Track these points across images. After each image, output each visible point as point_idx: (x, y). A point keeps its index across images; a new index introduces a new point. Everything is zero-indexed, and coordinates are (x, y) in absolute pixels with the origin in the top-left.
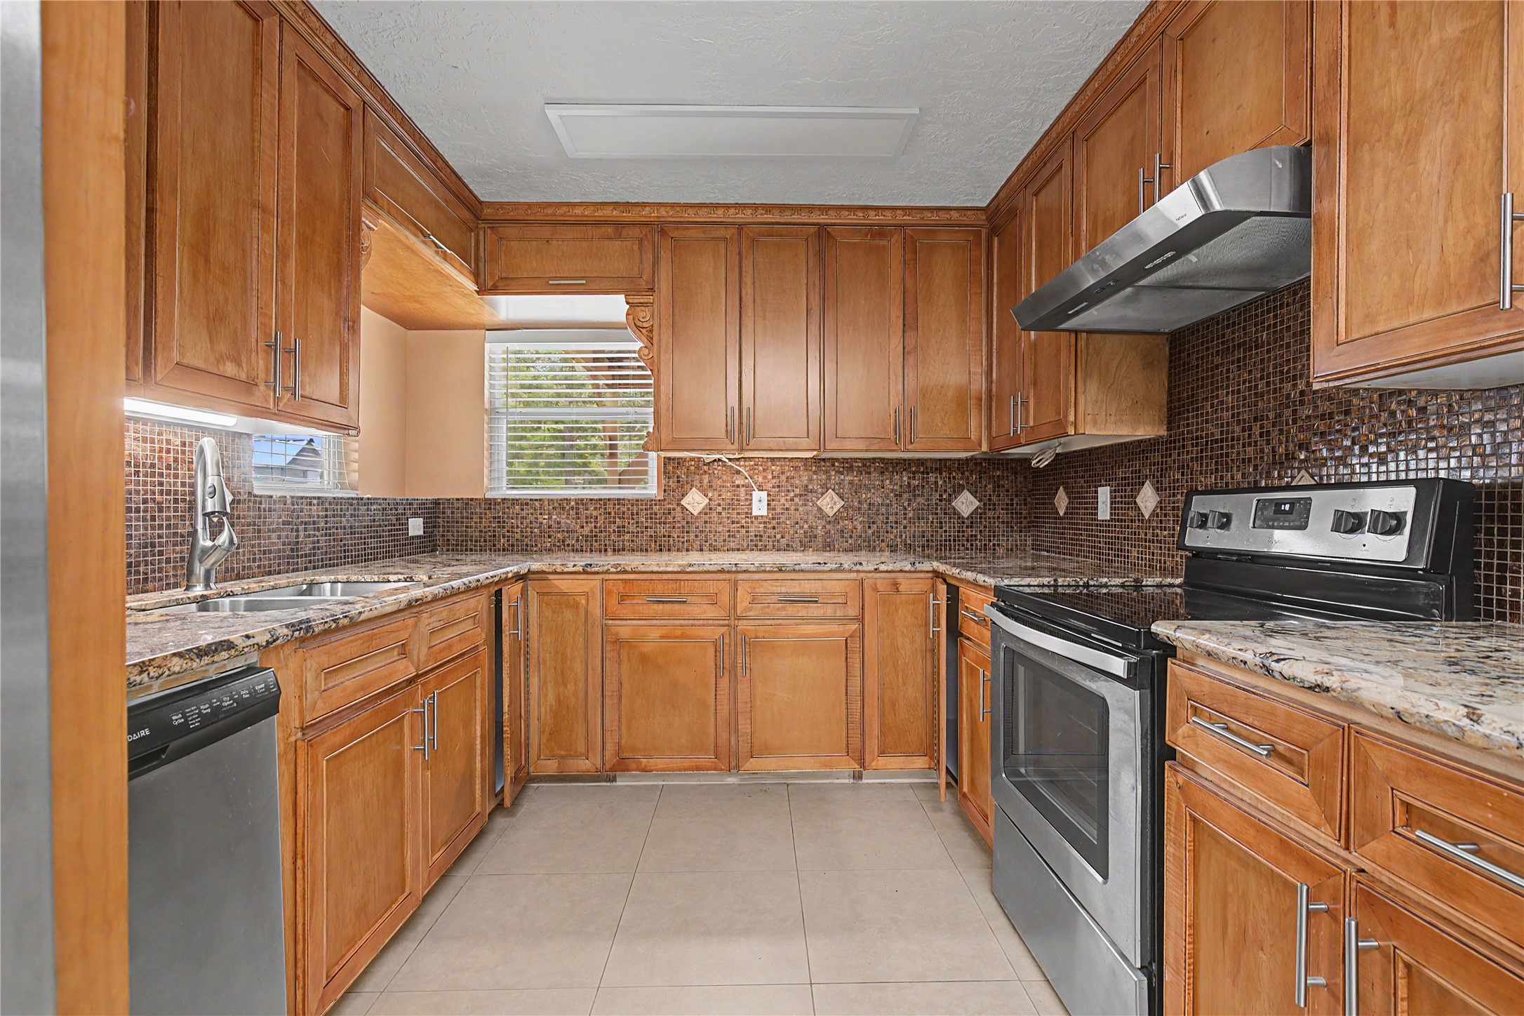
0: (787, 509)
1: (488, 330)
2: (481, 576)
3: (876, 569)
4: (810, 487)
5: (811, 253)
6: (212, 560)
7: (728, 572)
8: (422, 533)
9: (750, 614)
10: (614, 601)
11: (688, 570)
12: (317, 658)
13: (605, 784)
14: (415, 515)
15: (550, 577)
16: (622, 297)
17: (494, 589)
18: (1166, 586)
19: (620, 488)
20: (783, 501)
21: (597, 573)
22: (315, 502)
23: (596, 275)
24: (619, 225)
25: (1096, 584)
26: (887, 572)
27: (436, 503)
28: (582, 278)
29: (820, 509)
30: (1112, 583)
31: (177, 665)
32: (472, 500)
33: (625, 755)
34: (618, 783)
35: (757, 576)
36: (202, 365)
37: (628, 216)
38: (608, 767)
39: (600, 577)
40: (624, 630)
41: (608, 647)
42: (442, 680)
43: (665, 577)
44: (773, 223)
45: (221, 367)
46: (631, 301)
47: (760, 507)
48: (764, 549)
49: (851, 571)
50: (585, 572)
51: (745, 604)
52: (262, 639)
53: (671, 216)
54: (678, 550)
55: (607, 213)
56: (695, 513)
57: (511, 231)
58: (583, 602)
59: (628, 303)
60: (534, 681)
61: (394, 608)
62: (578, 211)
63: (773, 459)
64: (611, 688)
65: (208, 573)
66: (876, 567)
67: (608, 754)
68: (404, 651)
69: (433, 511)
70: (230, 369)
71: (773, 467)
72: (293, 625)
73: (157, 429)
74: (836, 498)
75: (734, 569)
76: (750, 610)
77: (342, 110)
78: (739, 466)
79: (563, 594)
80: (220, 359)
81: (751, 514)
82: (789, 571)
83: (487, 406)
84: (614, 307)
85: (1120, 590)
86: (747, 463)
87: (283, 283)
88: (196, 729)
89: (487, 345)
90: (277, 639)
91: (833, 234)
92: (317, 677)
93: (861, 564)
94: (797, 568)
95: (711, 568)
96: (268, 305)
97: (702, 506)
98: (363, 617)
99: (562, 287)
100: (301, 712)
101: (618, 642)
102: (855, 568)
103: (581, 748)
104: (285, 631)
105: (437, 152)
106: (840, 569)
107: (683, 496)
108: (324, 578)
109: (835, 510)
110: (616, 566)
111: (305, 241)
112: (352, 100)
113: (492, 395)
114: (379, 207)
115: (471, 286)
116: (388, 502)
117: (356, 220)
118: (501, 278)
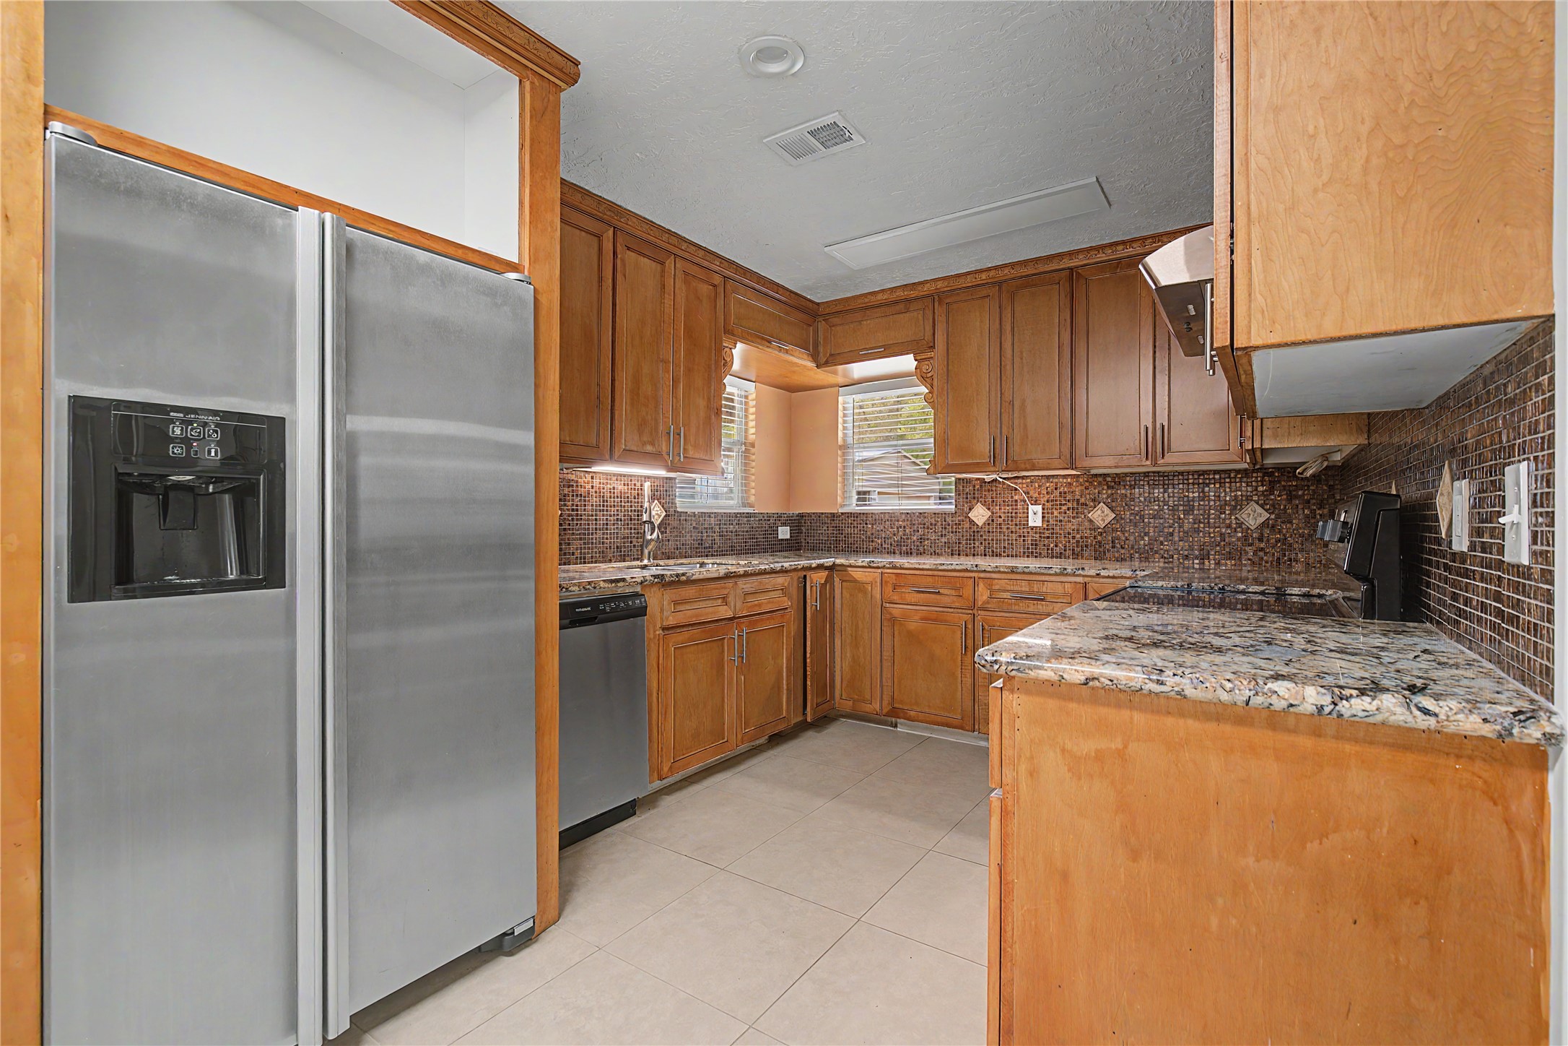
0: (1061, 521)
1: (841, 387)
2: (786, 565)
3: (1098, 575)
4: (1082, 500)
5: (1063, 295)
6: (650, 547)
7: (972, 571)
8: (789, 537)
9: (989, 606)
10: (890, 588)
11: (940, 568)
12: (669, 595)
13: (889, 728)
14: (784, 524)
15: (849, 569)
16: (911, 356)
17: (802, 574)
18: (1314, 596)
19: (940, 504)
20: (1056, 513)
21: (878, 568)
22: (713, 515)
23: (892, 342)
24: (908, 301)
25: (1233, 589)
26: (1109, 577)
27: (801, 516)
28: (880, 347)
29: (1091, 521)
30: (1250, 590)
31: (602, 584)
32: (822, 513)
33: (896, 705)
34: (898, 729)
35: (994, 576)
36: (635, 449)
37: (913, 294)
38: (885, 711)
39: (880, 571)
40: (896, 610)
41: (885, 623)
42: (752, 624)
43: (925, 573)
44: (1028, 276)
45: (645, 448)
46: (919, 358)
47: (1035, 520)
48: (1038, 556)
49: (1074, 575)
50: (870, 567)
51: (985, 598)
52: (639, 580)
53: (947, 287)
54: (967, 555)
55: (900, 293)
56: (980, 524)
57: (835, 320)
58: (870, 588)
59: (916, 360)
60: (838, 642)
61: (716, 575)
62: (880, 297)
63: (1048, 477)
64: (887, 654)
65: (649, 553)
66: (1098, 572)
67: (885, 703)
68: (725, 600)
69: (798, 522)
70: (649, 448)
71: (1048, 485)
72: (654, 576)
73: (630, 478)
74: (1107, 510)
75: (975, 569)
76: (988, 603)
77: (711, 287)
78: (1016, 483)
79: (855, 581)
80: (644, 444)
81: (1028, 524)
82: (1020, 573)
83: (840, 442)
84: (907, 362)
85: (1261, 597)
86: (1024, 481)
87: (676, 398)
88: (608, 612)
89: (840, 398)
90: (647, 581)
91: (1083, 274)
92: (669, 604)
93: (1083, 569)
94: (1026, 570)
95: (958, 568)
96: (668, 412)
97: (985, 518)
98: (694, 577)
99: (873, 354)
100: (662, 619)
101: (893, 621)
102: (1077, 573)
103: (868, 697)
104: (652, 579)
105: (778, 285)
106: (1063, 573)
107: (970, 509)
108: (709, 561)
109: (1106, 522)
110: (890, 563)
111: (689, 371)
112: (717, 279)
113: (845, 435)
114: (736, 336)
115: (811, 365)
116: (769, 516)
117: (719, 349)
118: (831, 355)
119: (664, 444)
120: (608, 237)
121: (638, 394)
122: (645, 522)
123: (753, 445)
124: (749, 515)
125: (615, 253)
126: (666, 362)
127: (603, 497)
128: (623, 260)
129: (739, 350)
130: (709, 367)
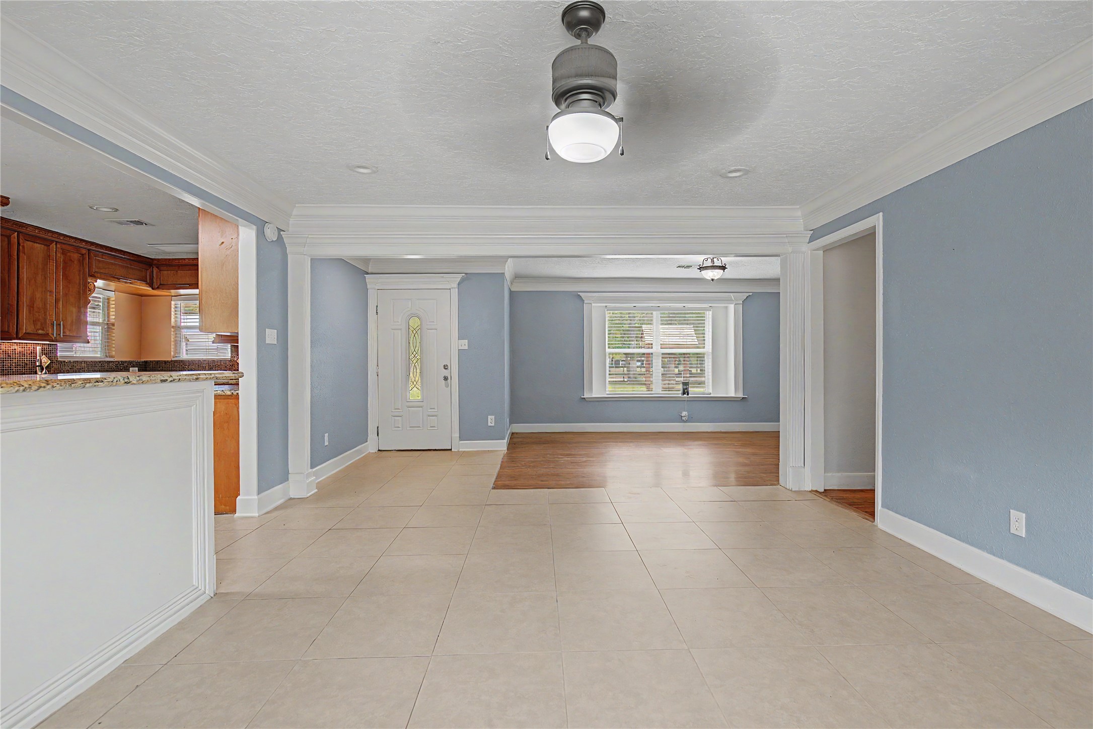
1: (172, 297)
14: (133, 366)
22: (83, 363)
27: (146, 362)
36: (32, 333)
45: (38, 332)
69: (144, 365)
70: (41, 332)
77: (80, 255)
80: (37, 330)
83: (173, 323)
89: (172, 302)
96: (52, 315)
99: (183, 287)
105: (124, 251)
111: (66, 295)
112: (84, 251)
113: (176, 321)
114: (95, 277)
115: (150, 289)
116: (126, 362)
117: (86, 284)
118: (160, 284)
119: (50, 330)
120: (14, 238)
121: (33, 307)
122: (38, 366)
123: (113, 325)
124: (109, 362)
125: (19, 243)
126: (51, 292)
127: (8, 354)
128: (23, 247)
129: (100, 283)
130: (79, 292)
